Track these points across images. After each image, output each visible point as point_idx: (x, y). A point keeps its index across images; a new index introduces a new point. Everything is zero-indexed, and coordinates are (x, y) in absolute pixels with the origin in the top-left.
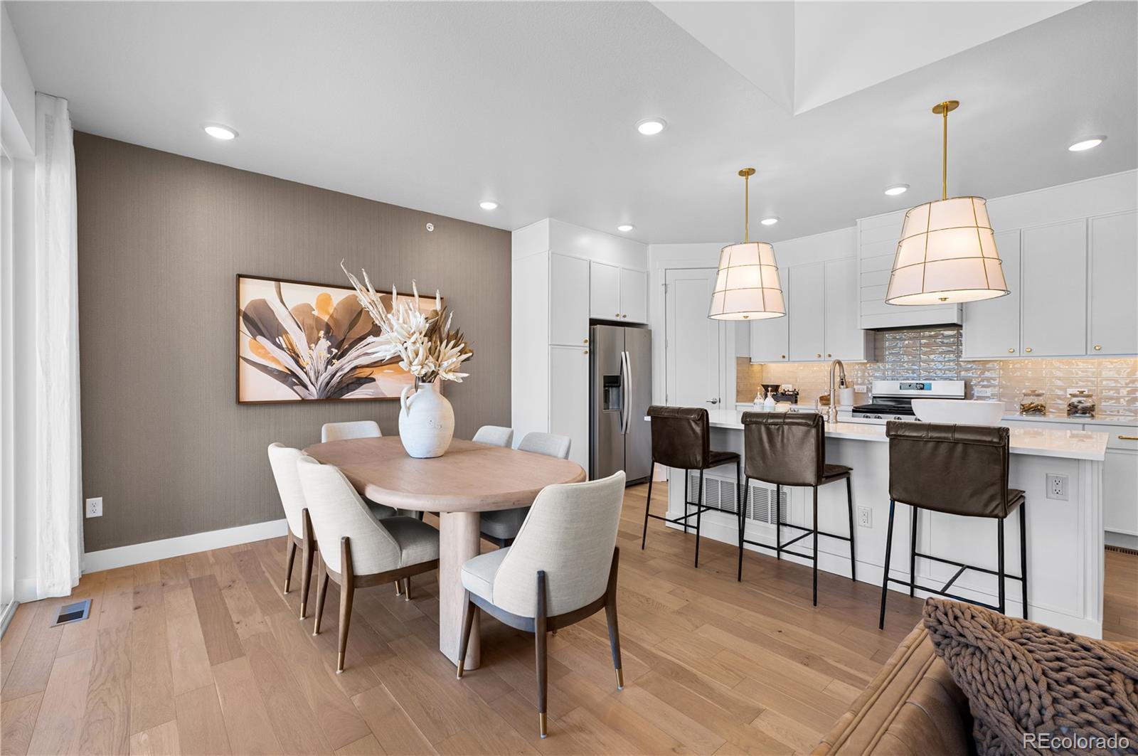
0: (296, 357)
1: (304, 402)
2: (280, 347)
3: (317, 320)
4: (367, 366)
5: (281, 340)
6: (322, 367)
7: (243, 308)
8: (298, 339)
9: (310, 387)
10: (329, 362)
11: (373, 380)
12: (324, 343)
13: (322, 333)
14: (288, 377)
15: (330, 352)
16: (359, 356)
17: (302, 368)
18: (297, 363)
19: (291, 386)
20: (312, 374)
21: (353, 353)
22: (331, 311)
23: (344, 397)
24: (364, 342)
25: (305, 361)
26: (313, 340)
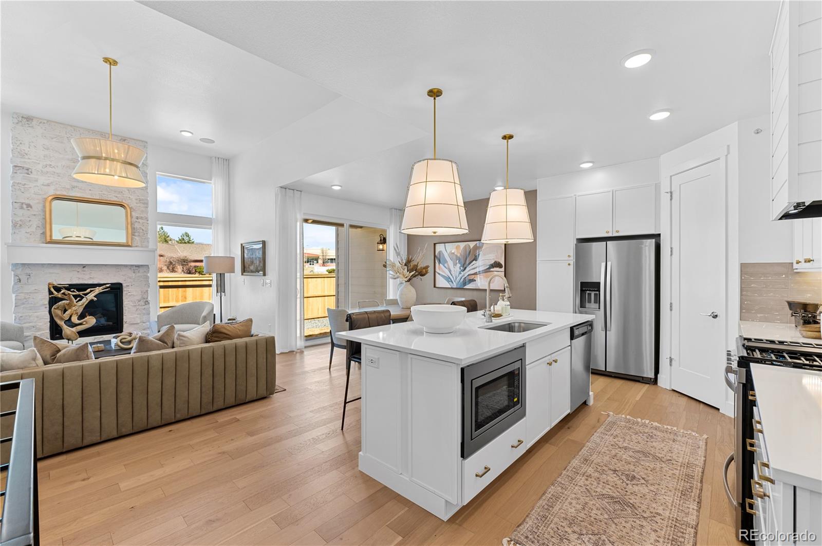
0: (450, 271)
1: (452, 288)
2: (445, 267)
3: (456, 256)
4: (473, 274)
5: (446, 265)
6: (457, 275)
7: (436, 254)
8: (451, 263)
9: (454, 283)
10: (460, 273)
11: (475, 280)
12: (459, 265)
13: (457, 262)
14: (448, 279)
15: (460, 269)
16: (470, 270)
17: (452, 275)
18: (450, 273)
19: (448, 282)
20: (455, 278)
21: (468, 269)
22: (460, 252)
23: (465, 287)
24: (472, 264)
25: (453, 272)
26: (455, 265)
